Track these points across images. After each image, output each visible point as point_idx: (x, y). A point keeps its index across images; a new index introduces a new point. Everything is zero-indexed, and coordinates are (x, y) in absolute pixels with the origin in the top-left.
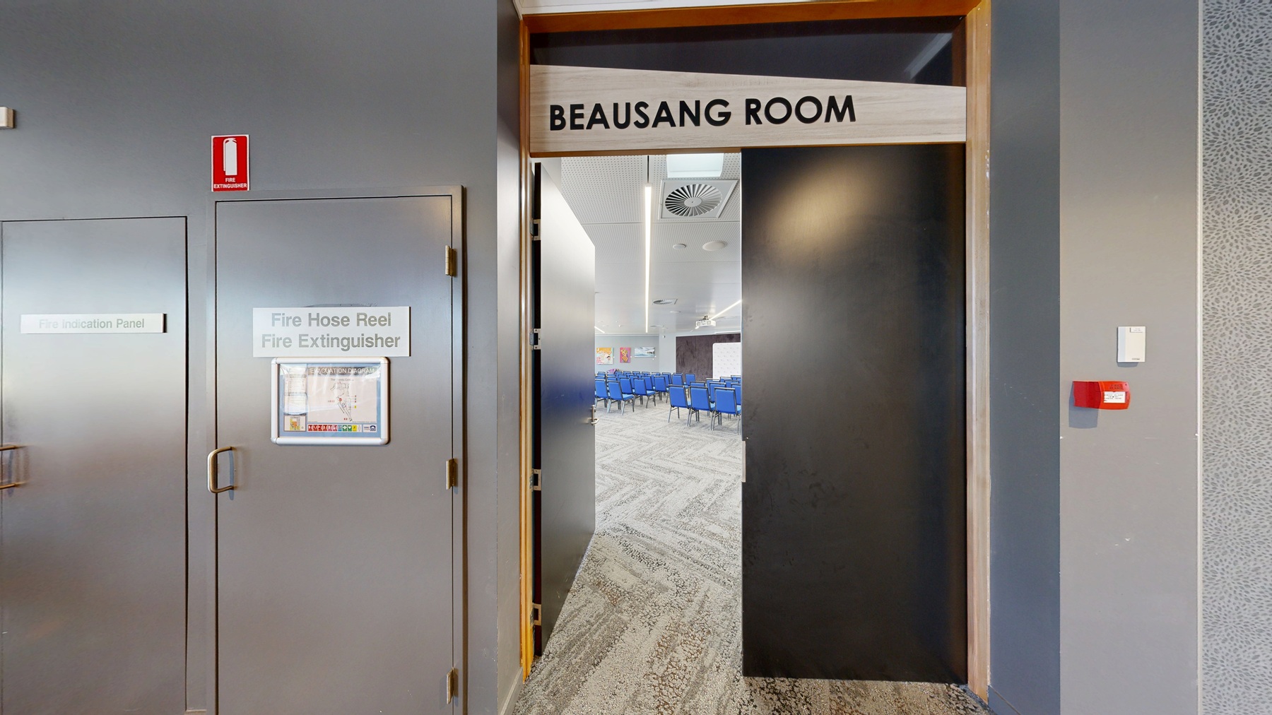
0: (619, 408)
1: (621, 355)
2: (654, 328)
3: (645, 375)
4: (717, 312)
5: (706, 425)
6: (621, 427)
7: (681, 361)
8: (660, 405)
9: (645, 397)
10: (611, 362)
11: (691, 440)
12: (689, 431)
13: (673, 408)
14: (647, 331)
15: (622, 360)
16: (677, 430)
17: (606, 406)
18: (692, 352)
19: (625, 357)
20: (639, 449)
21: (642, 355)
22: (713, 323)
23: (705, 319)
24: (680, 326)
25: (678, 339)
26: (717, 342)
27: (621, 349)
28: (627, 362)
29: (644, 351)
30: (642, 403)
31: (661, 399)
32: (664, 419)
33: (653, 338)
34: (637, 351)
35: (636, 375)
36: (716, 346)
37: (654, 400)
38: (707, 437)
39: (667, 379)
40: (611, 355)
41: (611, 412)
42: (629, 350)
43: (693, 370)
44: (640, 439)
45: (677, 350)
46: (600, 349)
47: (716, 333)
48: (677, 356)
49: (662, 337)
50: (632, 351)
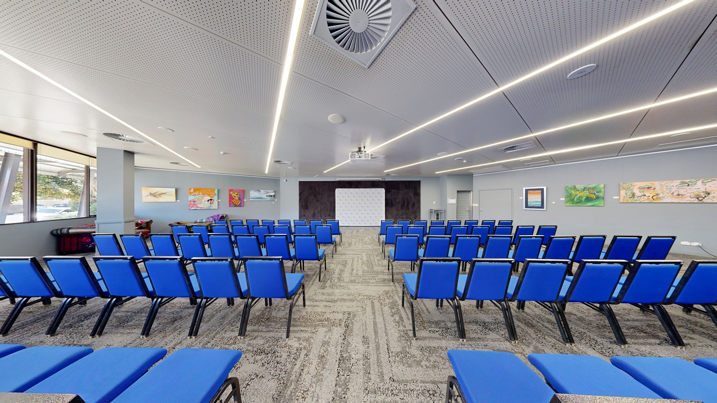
1: (231, 198)
2: (278, 165)
7: (304, 205)
10: (215, 206)
14: (266, 172)
15: (232, 203)
18: (315, 196)
19: (237, 200)
21: (260, 198)
24: (303, 171)
25: (302, 184)
26: (339, 188)
27: (230, 190)
28: (240, 206)
29: (263, 194)
33: (273, 182)
34: (253, 194)
36: (338, 191)
40: (215, 198)
42: (243, 193)
43: (316, 212)
45: (300, 194)
46: (195, 190)
47: (337, 179)
48: (300, 200)
49: (283, 181)
50: (246, 195)
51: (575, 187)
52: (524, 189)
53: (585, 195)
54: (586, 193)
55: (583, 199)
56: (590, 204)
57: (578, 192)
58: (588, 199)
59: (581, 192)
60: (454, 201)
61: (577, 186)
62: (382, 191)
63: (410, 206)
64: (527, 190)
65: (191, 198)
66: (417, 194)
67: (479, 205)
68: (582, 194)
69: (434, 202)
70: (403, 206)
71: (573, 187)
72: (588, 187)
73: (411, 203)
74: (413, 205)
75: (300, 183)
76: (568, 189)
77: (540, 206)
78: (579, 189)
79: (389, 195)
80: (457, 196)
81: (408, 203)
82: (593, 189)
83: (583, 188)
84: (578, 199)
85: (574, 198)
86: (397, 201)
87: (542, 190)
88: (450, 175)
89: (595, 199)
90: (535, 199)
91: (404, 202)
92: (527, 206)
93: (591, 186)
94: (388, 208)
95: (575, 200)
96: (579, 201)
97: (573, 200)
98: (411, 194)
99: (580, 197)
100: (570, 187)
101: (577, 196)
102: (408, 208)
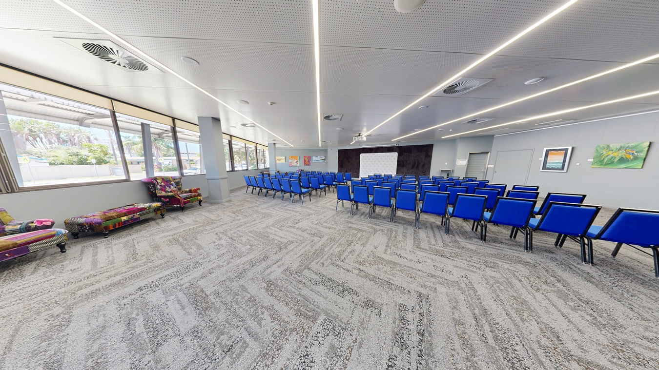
0: (300, 198)
1: (305, 161)
2: (325, 143)
3: (319, 173)
4: (368, 130)
5: (364, 212)
6: (299, 218)
7: (341, 165)
8: (329, 194)
9: (319, 191)
10: (298, 165)
11: (356, 232)
12: (353, 220)
13: (339, 201)
14: (320, 146)
15: (305, 164)
16: (343, 219)
17: (291, 197)
18: (347, 159)
19: (307, 162)
20: (312, 246)
21: (318, 161)
22: (365, 139)
23: (359, 136)
24: (340, 143)
25: (340, 151)
26: (362, 153)
27: (305, 157)
28: (308, 165)
29: (319, 158)
30: (317, 193)
31: (329, 190)
32: (332, 208)
33: (324, 151)
34: (314, 158)
35: (313, 174)
36: (362, 155)
37: (325, 191)
38: (368, 227)
39: (333, 176)
40: (298, 161)
41: (294, 202)
42: (310, 158)
43: (348, 170)
44: (313, 232)
45: (339, 158)
46: (291, 157)
47: (362, 147)
48: (338, 161)
49: (329, 150)
50: (311, 159)
51: (608, 146)
52: (545, 150)
53: (620, 155)
54: (622, 153)
55: (616, 160)
56: (623, 166)
57: (611, 152)
58: (622, 160)
59: (615, 152)
60: (465, 162)
61: (611, 146)
62: (395, 155)
63: (420, 166)
64: (547, 152)
65: (290, 161)
66: (429, 157)
67: (495, 166)
68: (615, 154)
69: (446, 164)
70: (413, 167)
71: (606, 147)
72: (627, 145)
73: (422, 164)
74: (423, 166)
75: (339, 150)
76: (598, 149)
77: (560, 167)
78: (614, 149)
79: (401, 158)
80: (469, 157)
81: (419, 164)
82: (633, 148)
83: (618, 147)
84: (610, 160)
85: (604, 159)
86: (408, 162)
87: (567, 150)
88: (462, 138)
89: (632, 160)
90: (555, 160)
91: (415, 163)
92: (544, 167)
93: (630, 145)
94: (400, 167)
95: (605, 161)
96: (611, 163)
97: (601, 161)
98: (423, 157)
99: (612, 157)
100: (602, 146)
101: (608, 157)
102: (418, 168)
